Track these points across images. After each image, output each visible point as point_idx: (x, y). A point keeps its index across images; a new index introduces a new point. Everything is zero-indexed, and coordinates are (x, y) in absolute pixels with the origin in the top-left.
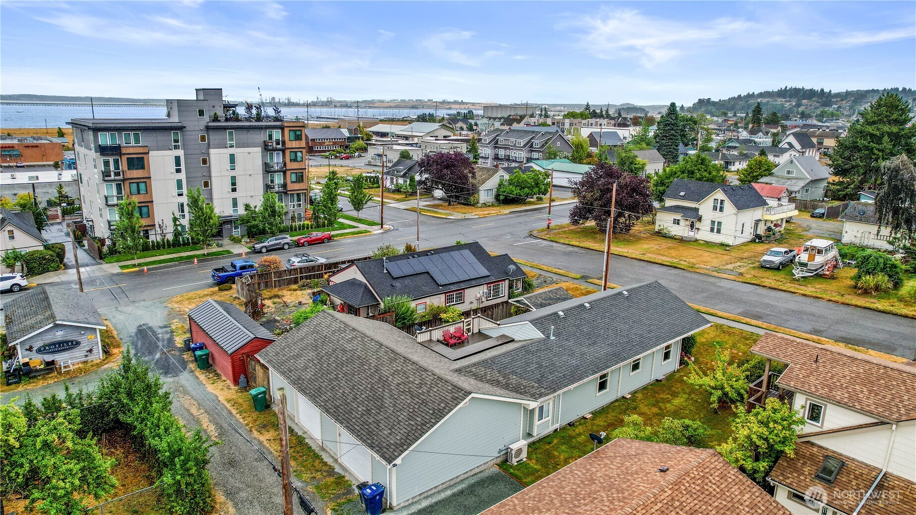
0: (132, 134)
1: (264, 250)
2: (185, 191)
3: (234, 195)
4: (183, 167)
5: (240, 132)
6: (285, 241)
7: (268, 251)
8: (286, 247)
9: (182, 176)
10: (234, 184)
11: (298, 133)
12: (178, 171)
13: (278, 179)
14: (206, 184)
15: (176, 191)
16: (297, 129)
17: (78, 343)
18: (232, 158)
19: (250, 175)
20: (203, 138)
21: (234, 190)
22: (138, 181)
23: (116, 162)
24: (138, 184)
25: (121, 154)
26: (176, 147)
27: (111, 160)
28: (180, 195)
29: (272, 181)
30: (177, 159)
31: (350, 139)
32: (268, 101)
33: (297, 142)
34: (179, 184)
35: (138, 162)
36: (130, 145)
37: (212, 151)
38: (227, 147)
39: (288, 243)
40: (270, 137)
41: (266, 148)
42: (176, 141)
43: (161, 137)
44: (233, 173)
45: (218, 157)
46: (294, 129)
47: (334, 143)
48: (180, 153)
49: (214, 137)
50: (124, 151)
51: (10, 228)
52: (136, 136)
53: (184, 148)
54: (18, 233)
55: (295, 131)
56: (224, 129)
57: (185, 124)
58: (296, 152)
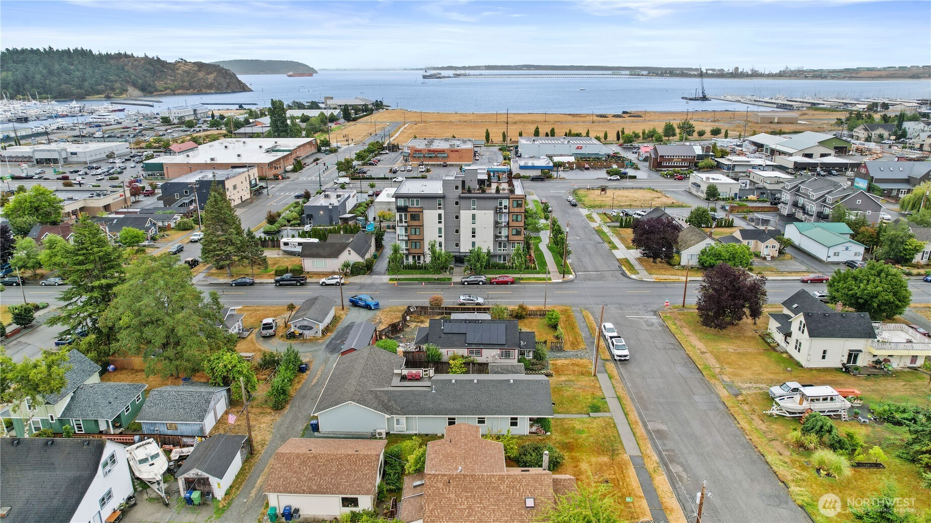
0: (415, 200)
1: (466, 283)
2: (443, 234)
3: (473, 239)
4: (443, 220)
5: (479, 200)
6: (480, 279)
7: (468, 284)
8: (481, 283)
9: (442, 226)
10: (474, 233)
11: (519, 202)
12: (440, 222)
13: (504, 232)
14: (457, 231)
15: (437, 234)
16: (518, 199)
17: (312, 328)
18: (474, 217)
19: (485, 228)
20: (457, 203)
21: (474, 236)
22: (416, 227)
23: (406, 215)
24: (415, 229)
25: (407, 211)
26: (440, 208)
27: (403, 214)
28: (440, 236)
29: (500, 233)
30: (440, 215)
31: (700, 157)
32: (731, 71)
33: (518, 208)
34: (440, 229)
35: (416, 217)
36: (414, 206)
37: (462, 211)
38: (471, 210)
39: (482, 281)
40: (501, 204)
41: (498, 211)
42: (440, 204)
43: (431, 202)
44: (474, 226)
45: (465, 215)
47: (683, 160)
48: (442, 212)
49: (463, 203)
50: (409, 210)
51: (349, 249)
52: (417, 201)
53: (444, 209)
54: (352, 252)
55: (517, 201)
56: (470, 198)
57: (447, 195)
58: (517, 215)
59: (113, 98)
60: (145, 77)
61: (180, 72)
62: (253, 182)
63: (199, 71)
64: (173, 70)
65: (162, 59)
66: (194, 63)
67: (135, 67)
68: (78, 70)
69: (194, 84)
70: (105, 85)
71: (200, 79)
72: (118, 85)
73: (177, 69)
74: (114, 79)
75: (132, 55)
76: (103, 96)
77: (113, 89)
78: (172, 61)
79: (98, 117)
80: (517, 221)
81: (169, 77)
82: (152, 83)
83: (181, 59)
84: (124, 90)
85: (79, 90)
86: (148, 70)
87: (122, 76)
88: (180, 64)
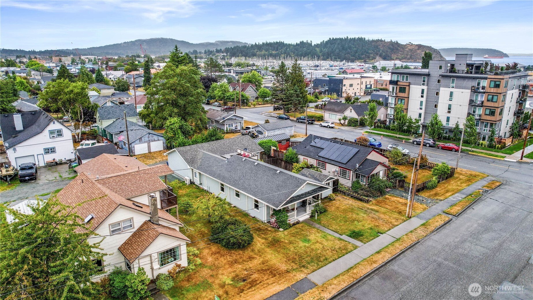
0: (405, 76)
1: (415, 143)
2: (424, 107)
3: (449, 115)
4: (425, 95)
5: (459, 80)
6: (428, 142)
7: (417, 144)
9: (424, 100)
10: (449, 109)
11: (497, 83)
12: (422, 97)
13: (478, 111)
14: (436, 106)
15: (419, 107)
16: (497, 80)
17: (262, 133)
18: (451, 94)
19: (460, 106)
20: (439, 81)
21: (449, 112)
22: (402, 99)
23: (397, 88)
25: (398, 85)
26: (423, 84)
27: (395, 87)
28: (421, 109)
29: (474, 112)
30: (423, 91)
33: (495, 89)
34: (421, 103)
35: (404, 90)
36: (403, 82)
37: (441, 89)
38: (450, 88)
40: (479, 84)
41: (475, 91)
42: (424, 81)
43: (417, 79)
44: (450, 103)
45: (444, 92)
46: (495, 80)
48: (425, 88)
49: (443, 81)
50: (399, 83)
51: (351, 108)
52: (407, 77)
53: (427, 85)
54: (353, 111)
55: (495, 82)
56: (450, 77)
57: (431, 73)
58: (493, 96)
59: (368, 62)
60: (387, 51)
61: (407, 49)
62: (369, 86)
63: (418, 49)
64: (403, 49)
65: (399, 42)
66: (416, 45)
67: (384, 46)
68: (355, 47)
69: (413, 57)
70: (366, 55)
71: (417, 54)
72: (372, 55)
73: (406, 48)
74: (371, 52)
75: (385, 40)
76: (363, 61)
77: (369, 57)
78: (404, 43)
79: (347, 66)
80: (492, 101)
81: (400, 52)
82: (390, 55)
83: (410, 43)
84: (374, 58)
85: (353, 57)
86: (390, 48)
87: (375, 51)
88: (408, 45)
